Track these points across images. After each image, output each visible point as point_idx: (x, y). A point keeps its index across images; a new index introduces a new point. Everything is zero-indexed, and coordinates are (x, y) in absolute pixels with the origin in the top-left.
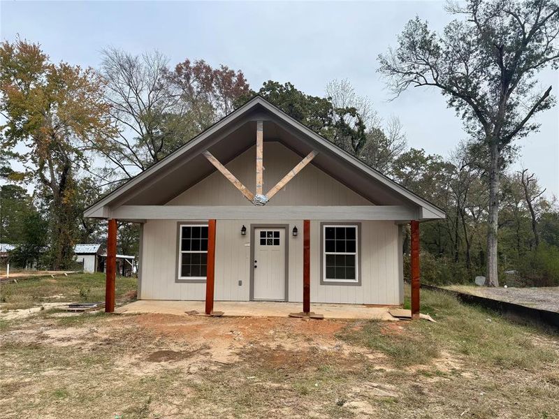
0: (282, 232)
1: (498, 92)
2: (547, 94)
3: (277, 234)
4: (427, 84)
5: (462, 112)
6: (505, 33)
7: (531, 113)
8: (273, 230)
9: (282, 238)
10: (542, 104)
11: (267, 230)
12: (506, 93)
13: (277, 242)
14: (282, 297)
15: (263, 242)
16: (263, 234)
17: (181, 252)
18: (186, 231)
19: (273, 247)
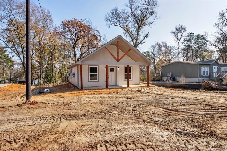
0: (115, 68)
1: (137, 31)
2: (148, 34)
3: (114, 69)
4: (117, 26)
5: (126, 35)
6: (139, 15)
7: (144, 38)
8: (113, 68)
9: (115, 70)
10: (146, 36)
11: (111, 68)
12: (138, 32)
13: (114, 71)
14: (115, 84)
15: (110, 71)
16: (110, 69)
17: (89, 74)
18: (91, 68)
19: (113, 72)
